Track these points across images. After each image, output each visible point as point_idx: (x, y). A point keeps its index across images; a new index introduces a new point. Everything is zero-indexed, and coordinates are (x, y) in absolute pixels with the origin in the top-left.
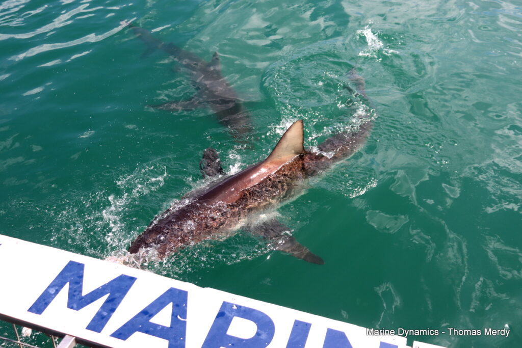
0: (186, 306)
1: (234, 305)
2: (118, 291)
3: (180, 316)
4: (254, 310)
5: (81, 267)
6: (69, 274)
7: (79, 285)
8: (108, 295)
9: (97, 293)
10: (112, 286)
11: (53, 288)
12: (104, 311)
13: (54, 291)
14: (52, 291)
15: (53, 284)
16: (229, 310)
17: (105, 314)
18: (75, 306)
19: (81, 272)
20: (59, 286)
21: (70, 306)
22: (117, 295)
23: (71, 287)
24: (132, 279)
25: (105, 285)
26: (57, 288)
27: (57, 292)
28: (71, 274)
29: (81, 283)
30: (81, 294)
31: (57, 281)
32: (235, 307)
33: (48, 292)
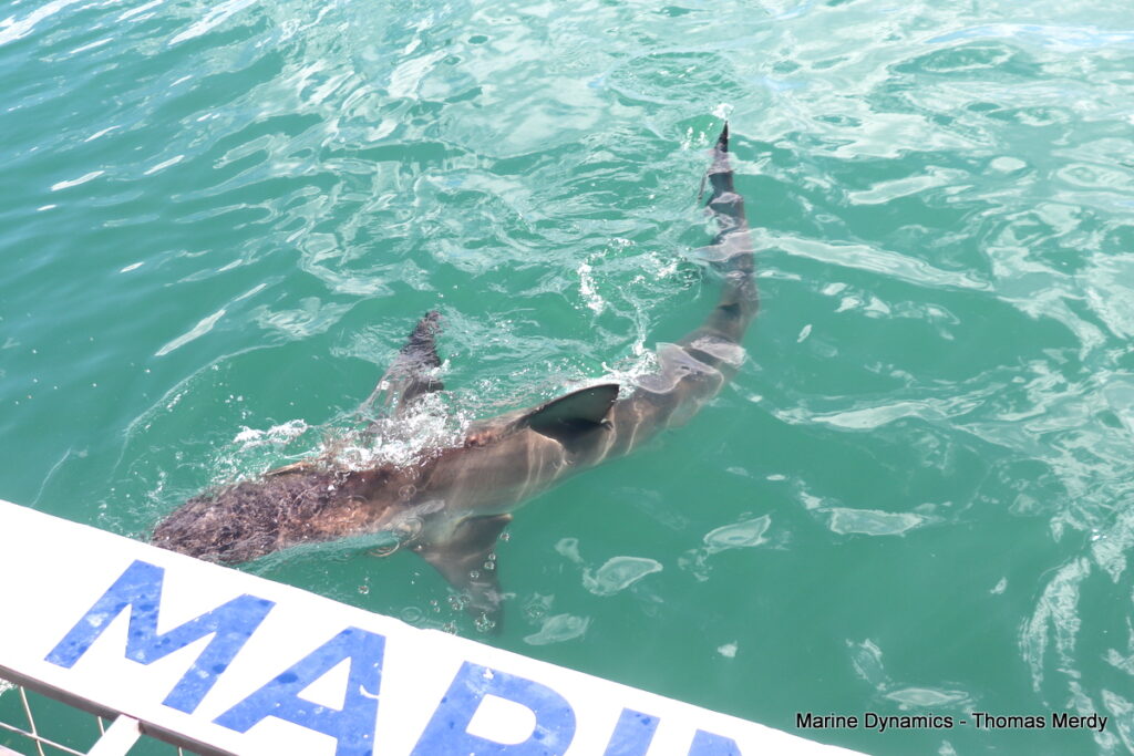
0: (380, 667)
1: (488, 671)
2: (234, 629)
3: (365, 688)
4: (531, 683)
5: (156, 574)
6: (132, 587)
7: (151, 613)
8: (213, 635)
9: (190, 630)
10: (221, 618)
11: (99, 616)
12: (203, 669)
13: (100, 620)
14: (95, 621)
15: (99, 606)
16: (476, 680)
17: (204, 675)
18: (141, 655)
19: (158, 584)
20: (109, 612)
21: (130, 653)
22: (232, 636)
23: (135, 614)
24: (266, 605)
25: (206, 615)
26: (106, 615)
27: (105, 624)
28: (137, 587)
29: (156, 608)
30: (155, 632)
31: (107, 600)
32: (489, 675)
33: (88, 623)
